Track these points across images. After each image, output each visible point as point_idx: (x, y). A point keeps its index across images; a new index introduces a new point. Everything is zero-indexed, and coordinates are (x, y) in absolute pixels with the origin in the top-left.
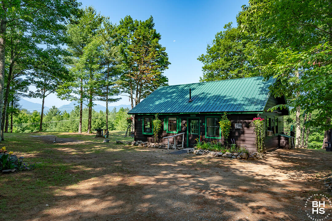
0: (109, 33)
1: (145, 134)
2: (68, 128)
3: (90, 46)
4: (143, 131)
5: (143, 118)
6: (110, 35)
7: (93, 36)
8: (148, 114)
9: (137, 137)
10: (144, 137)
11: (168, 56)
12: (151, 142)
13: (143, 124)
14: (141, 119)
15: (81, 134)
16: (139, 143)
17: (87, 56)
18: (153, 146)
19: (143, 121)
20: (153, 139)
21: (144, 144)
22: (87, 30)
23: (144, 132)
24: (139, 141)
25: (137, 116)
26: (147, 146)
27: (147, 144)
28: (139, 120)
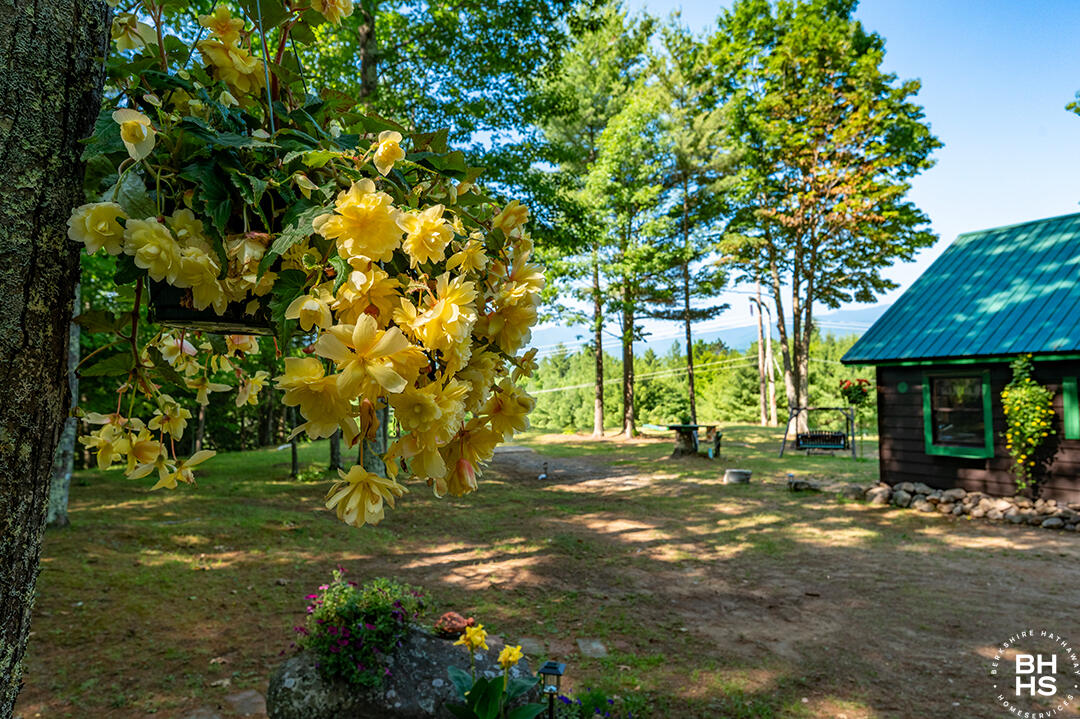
0: (682, 67)
1: (941, 451)
2: (543, 416)
3: (621, 124)
4: (929, 438)
5: (926, 379)
6: (686, 73)
7: (630, 88)
8: (964, 362)
9: (895, 467)
10: (936, 468)
11: (922, 116)
12: (985, 492)
13: (927, 410)
14: (911, 384)
15: (603, 439)
16: (913, 494)
17: (613, 160)
18: (1000, 515)
19: (928, 397)
20: (992, 478)
21: (947, 502)
22: (605, 72)
23: (935, 441)
24: (911, 487)
25: (888, 371)
26: (964, 512)
27: (957, 501)
28: (903, 388)
